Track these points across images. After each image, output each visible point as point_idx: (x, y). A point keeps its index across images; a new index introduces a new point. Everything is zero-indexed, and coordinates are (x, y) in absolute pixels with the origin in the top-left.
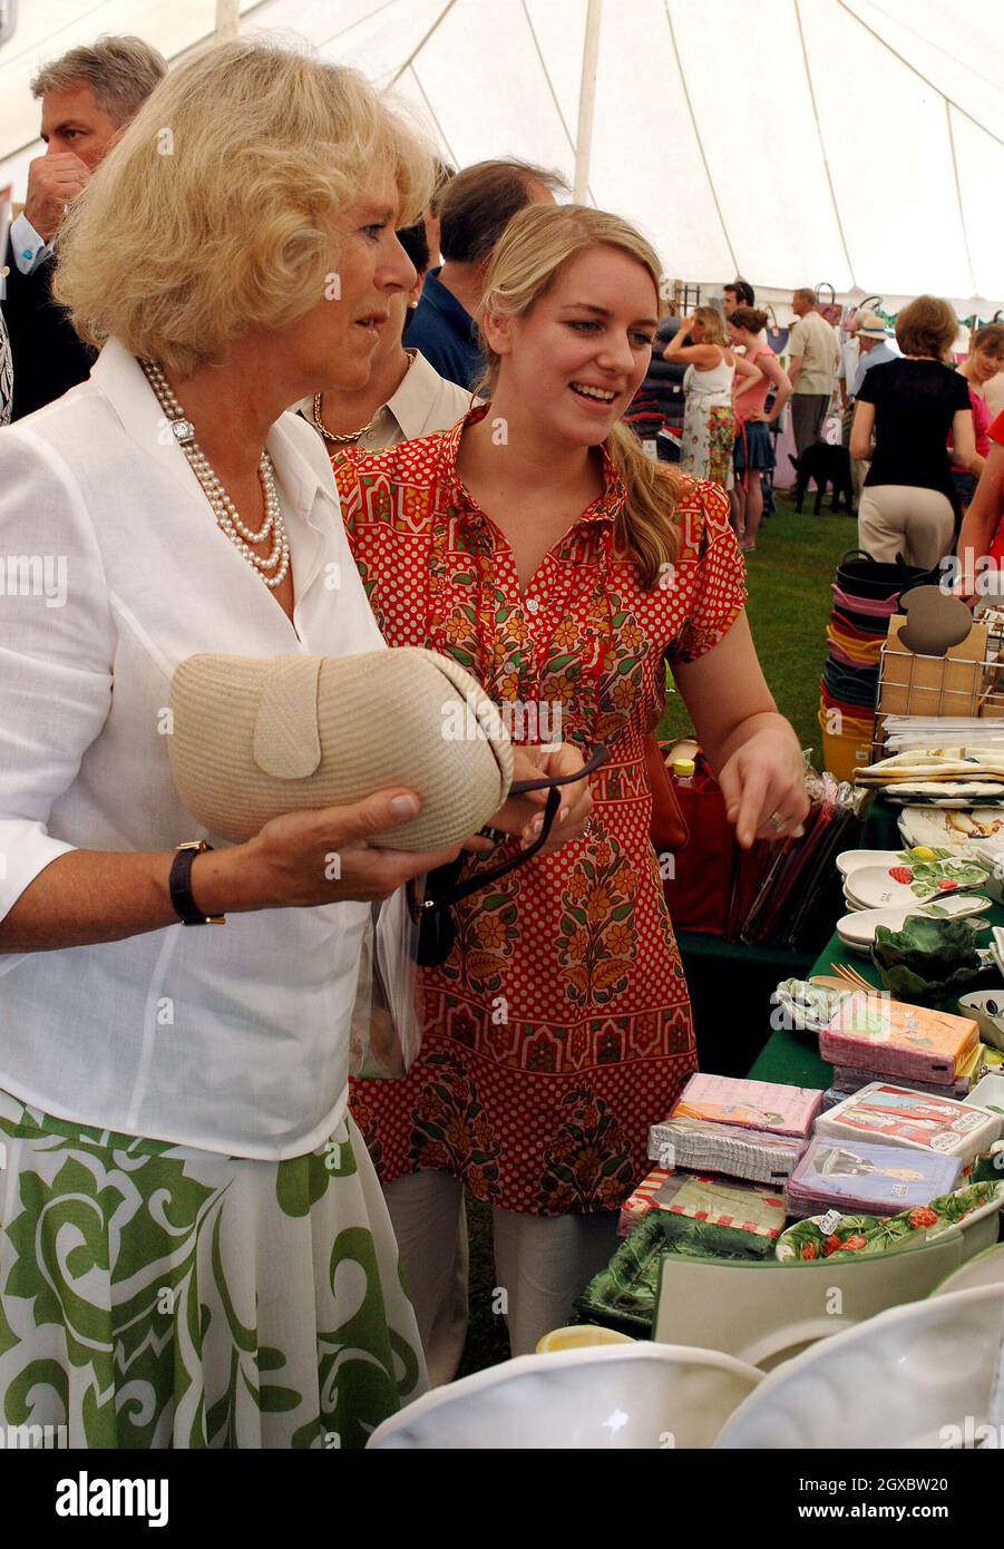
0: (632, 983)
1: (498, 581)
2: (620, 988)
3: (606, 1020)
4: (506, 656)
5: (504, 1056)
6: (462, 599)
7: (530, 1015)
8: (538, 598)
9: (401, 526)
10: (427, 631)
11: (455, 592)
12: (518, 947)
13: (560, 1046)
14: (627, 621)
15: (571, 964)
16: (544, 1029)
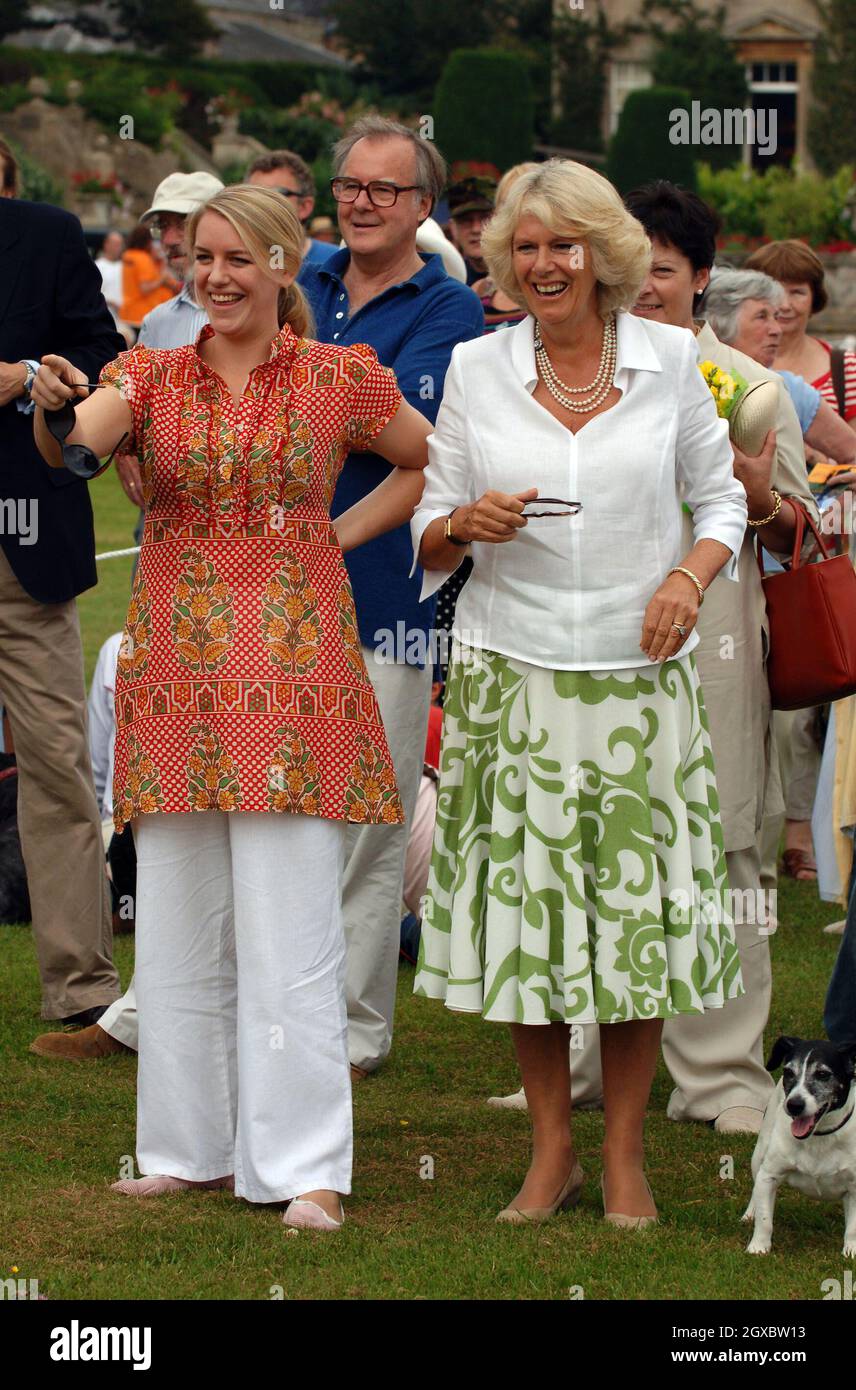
0: (319, 662)
1: (223, 417)
2: (312, 666)
3: (304, 686)
4: (225, 452)
5: (233, 705)
6: (200, 428)
7: (248, 676)
8: (243, 422)
9: (166, 389)
10: (177, 445)
11: (196, 425)
12: (237, 635)
13: (269, 695)
14: (300, 426)
15: (271, 640)
16: (258, 684)
